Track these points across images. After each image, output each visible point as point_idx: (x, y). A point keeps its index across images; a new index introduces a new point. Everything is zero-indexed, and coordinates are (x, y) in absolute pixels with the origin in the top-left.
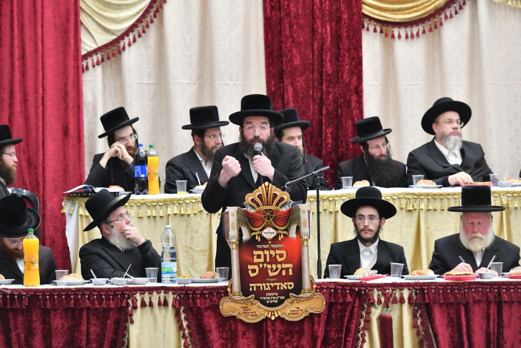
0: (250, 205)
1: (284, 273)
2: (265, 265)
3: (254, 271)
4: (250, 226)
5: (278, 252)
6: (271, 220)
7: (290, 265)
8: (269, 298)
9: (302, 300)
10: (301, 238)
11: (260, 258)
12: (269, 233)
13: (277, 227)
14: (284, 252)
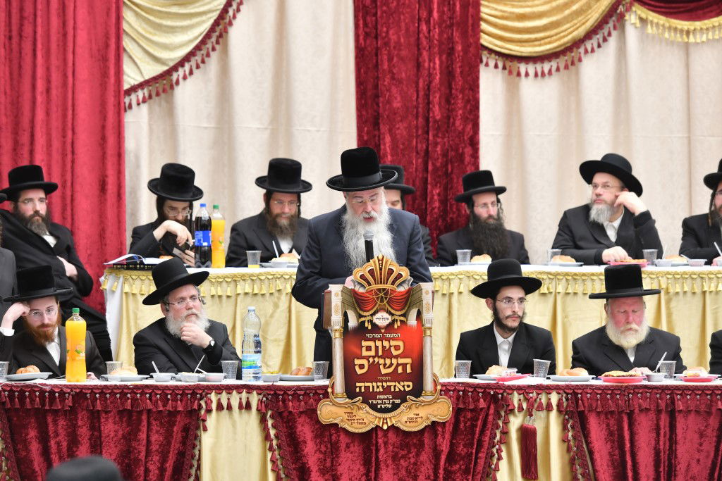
0: (359, 283)
1: (400, 370)
2: (376, 359)
3: (362, 367)
4: (358, 309)
5: (393, 343)
6: (385, 302)
7: (408, 361)
8: (381, 402)
9: (423, 404)
10: (423, 325)
11: (371, 350)
12: (382, 319)
13: (393, 311)
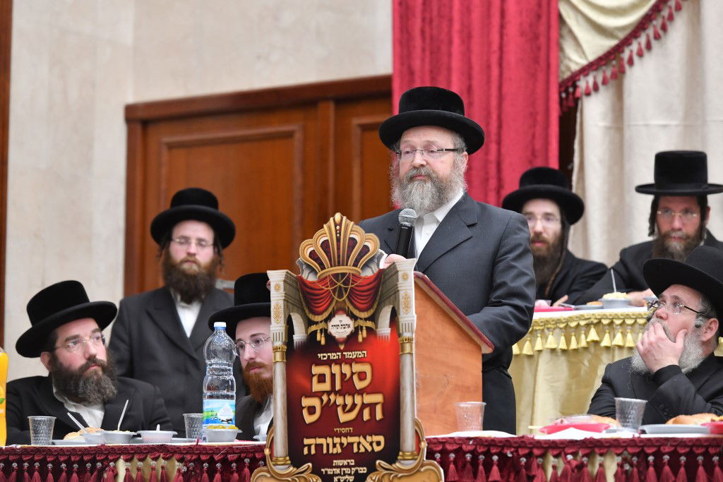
0: (309, 266)
1: (366, 416)
2: (332, 397)
3: (312, 410)
4: (307, 311)
5: (357, 368)
6: (345, 297)
7: (378, 398)
8: (338, 471)
9: (400, 475)
10: (400, 335)
11: (324, 381)
12: (341, 326)
13: (356, 313)
14: (367, 368)
